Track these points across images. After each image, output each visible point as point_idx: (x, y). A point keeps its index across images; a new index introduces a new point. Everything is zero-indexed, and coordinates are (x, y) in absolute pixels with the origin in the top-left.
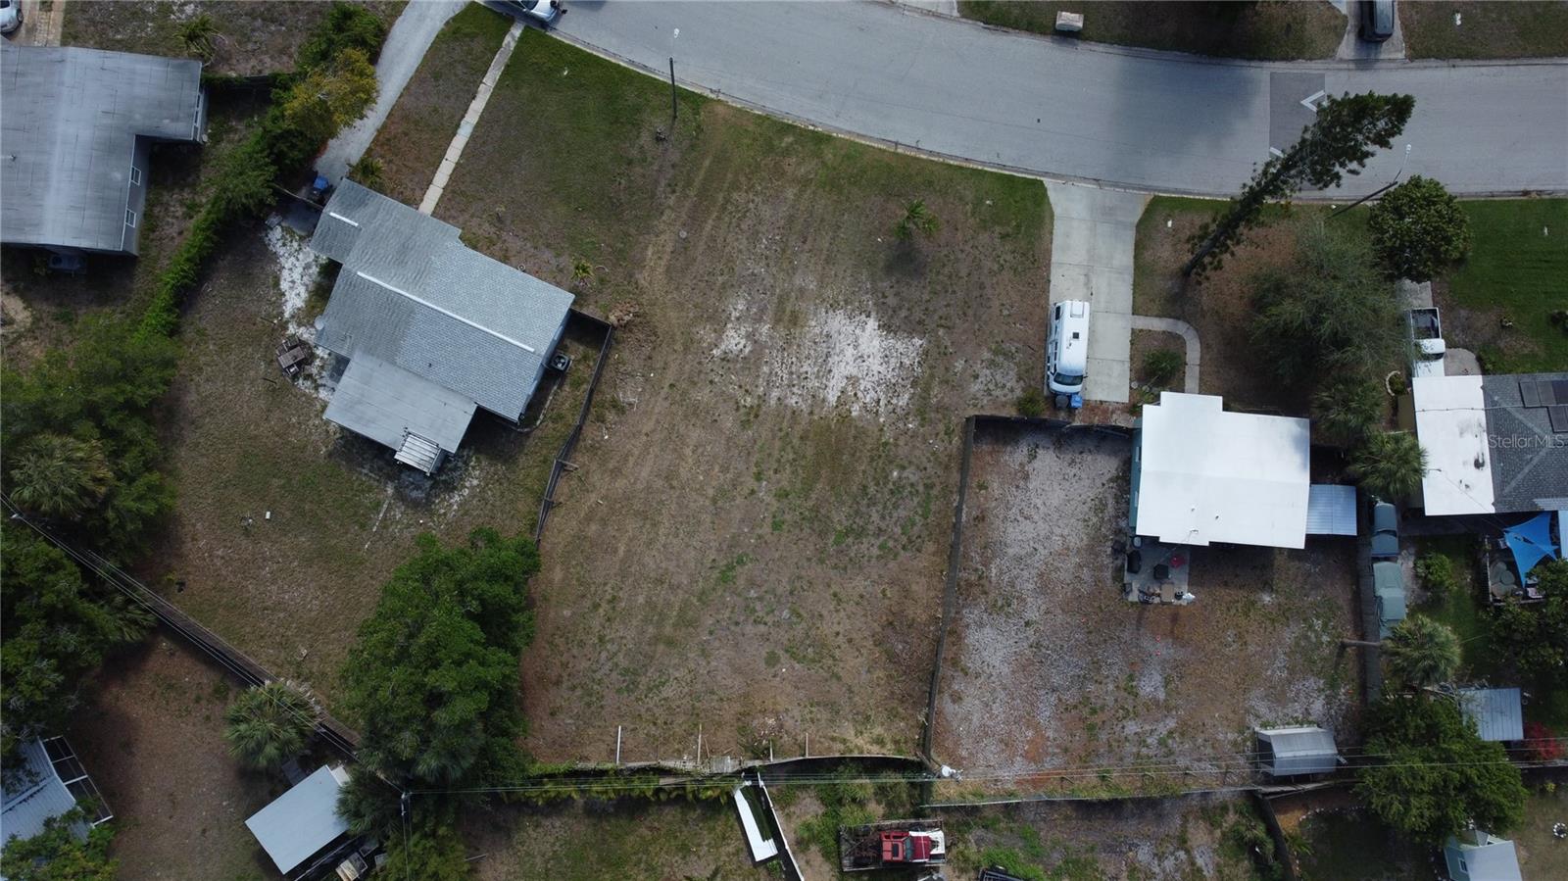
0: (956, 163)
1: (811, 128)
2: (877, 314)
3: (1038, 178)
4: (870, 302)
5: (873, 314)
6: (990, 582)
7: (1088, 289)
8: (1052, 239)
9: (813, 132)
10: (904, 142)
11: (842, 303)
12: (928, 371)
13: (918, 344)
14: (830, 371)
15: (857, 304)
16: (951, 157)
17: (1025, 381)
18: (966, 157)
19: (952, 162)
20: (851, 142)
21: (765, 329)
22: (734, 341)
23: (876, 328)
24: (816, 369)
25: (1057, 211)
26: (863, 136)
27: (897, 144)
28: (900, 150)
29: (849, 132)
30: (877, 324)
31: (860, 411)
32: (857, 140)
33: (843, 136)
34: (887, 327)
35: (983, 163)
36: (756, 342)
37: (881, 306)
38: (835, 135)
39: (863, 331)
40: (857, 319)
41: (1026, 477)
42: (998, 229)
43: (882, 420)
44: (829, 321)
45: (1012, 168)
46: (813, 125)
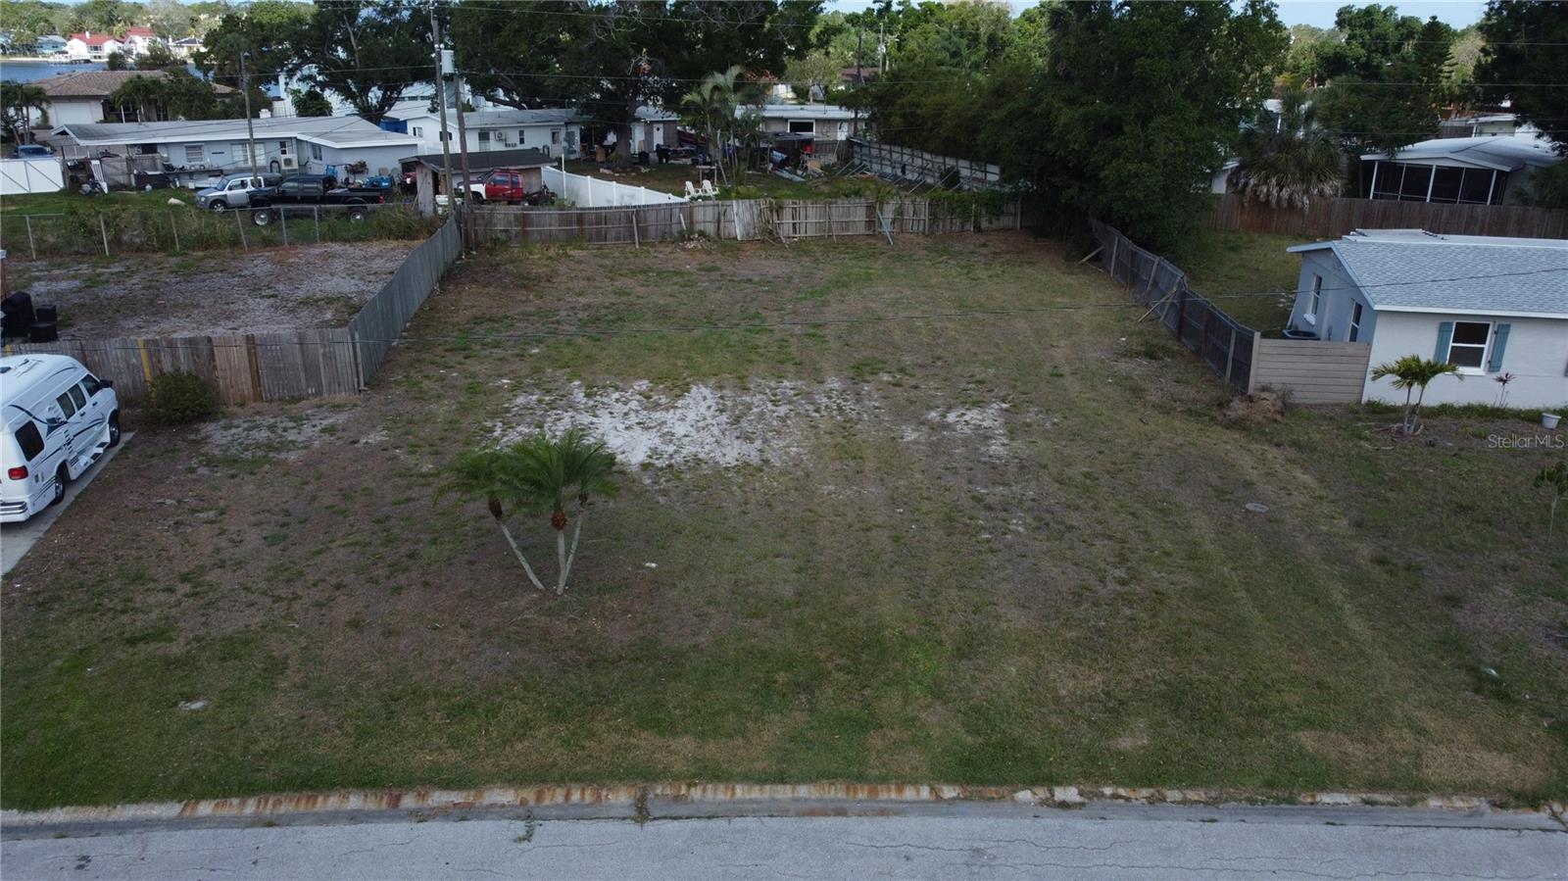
0: (333, 802)
1: (1070, 794)
2: (623, 472)
4: (649, 481)
5: (634, 469)
6: (336, 311)
9: (1051, 781)
10: (613, 827)
11: (730, 474)
12: (465, 425)
14: (721, 410)
15: (686, 476)
16: (354, 817)
17: (188, 439)
18: (274, 832)
19: (355, 801)
20: (861, 778)
21: (912, 436)
22: (974, 419)
23: (620, 456)
24: (755, 410)
27: (642, 813)
28: (622, 798)
29: (884, 812)
31: (631, 386)
32: (836, 793)
33: (910, 794)
36: (923, 423)
37: (613, 477)
38: (949, 792)
39: (654, 450)
40: (678, 460)
42: (175, 648)
43: (577, 383)
44: (755, 454)
46: (1064, 805)
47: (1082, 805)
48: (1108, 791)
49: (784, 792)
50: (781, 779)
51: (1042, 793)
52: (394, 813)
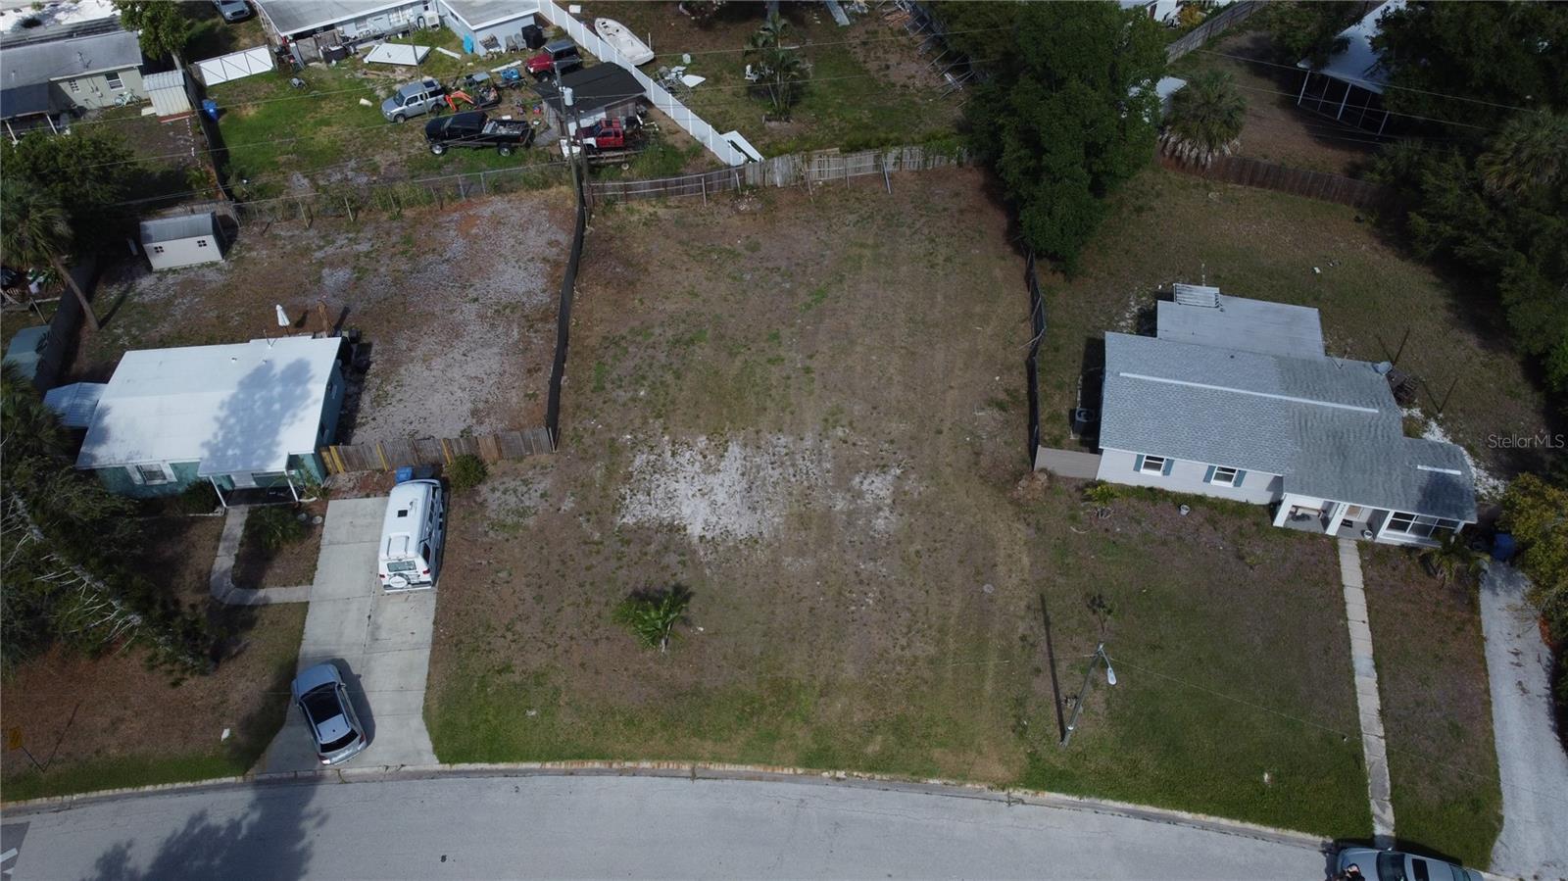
0: (589, 765)
1: (841, 774)
2: (690, 543)
3: (447, 767)
4: (702, 553)
5: (696, 540)
6: (519, 325)
7: (375, 623)
8: (428, 679)
9: (836, 768)
10: (683, 782)
11: (742, 547)
12: (611, 491)
13: (628, 517)
14: (743, 474)
15: (721, 548)
16: (599, 772)
17: (475, 502)
18: (574, 777)
19: (597, 765)
20: (769, 764)
21: (840, 505)
22: (878, 487)
23: (689, 527)
24: (761, 474)
25: (417, 722)
26: (751, 778)
27: (694, 777)
28: (686, 767)
29: (775, 780)
30: (688, 532)
31: (696, 443)
32: (760, 769)
33: (786, 771)
34: (675, 529)
35: (543, 773)
36: (849, 490)
37: (686, 552)
38: (800, 771)
39: (706, 521)
40: (718, 531)
41: (474, 413)
42: (517, 678)
43: (667, 438)
44: (756, 525)
45: (492, 773)
46: (838, 779)
47: (844, 779)
48: (855, 774)
49: (742, 768)
50: (741, 762)
51: (832, 773)
52: (610, 772)
